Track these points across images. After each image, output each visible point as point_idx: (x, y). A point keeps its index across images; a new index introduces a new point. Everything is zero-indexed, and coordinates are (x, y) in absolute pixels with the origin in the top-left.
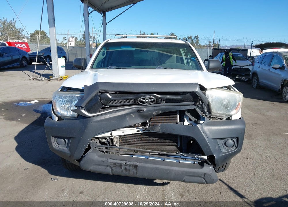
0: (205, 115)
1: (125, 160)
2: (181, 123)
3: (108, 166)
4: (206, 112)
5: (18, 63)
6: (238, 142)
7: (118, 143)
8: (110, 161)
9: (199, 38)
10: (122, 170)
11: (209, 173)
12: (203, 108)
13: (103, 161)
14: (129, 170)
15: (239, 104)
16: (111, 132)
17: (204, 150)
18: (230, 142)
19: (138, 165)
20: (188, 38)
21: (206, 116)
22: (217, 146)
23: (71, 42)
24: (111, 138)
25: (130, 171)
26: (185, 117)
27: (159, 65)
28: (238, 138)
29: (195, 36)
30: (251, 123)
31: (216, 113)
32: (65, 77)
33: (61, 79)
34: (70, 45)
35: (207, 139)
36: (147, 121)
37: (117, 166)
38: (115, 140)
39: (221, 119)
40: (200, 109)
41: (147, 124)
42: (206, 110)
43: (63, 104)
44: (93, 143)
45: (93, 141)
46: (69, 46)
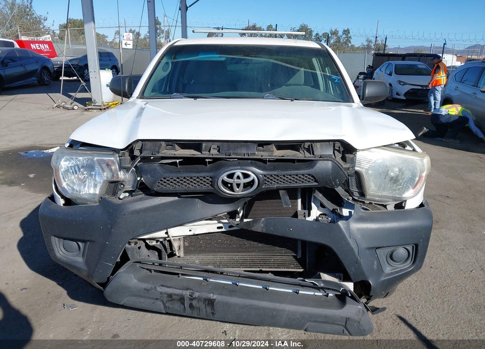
0: (353, 198)
1: (190, 289)
2: (304, 213)
3: (157, 299)
4: (354, 193)
5: (35, 78)
6: (417, 254)
7: (182, 249)
8: (160, 289)
9: (351, 34)
10: (185, 307)
11: (356, 318)
12: (348, 186)
13: (146, 290)
14: (197, 308)
15: (420, 177)
16: (167, 231)
17: (351, 270)
18: (401, 252)
19: (215, 300)
20: (331, 34)
21: (354, 200)
22: (376, 263)
23: (126, 41)
24: (167, 239)
25: (199, 311)
26: (312, 200)
27: (268, 90)
28: (417, 245)
29: (344, 31)
30: (439, 196)
31: (374, 196)
32: (113, 104)
33: (107, 108)
34: (124, 46)
35: (356, 250)
36: (238, 210)
37: (174, 299)
38: (176, 245)
39: (385, 206)
40: (343, 186)
41: (239, 214)
42: (354, 189)
43: (76, 173)
44: (133, 249)
45: (133, 245)
46: (122, 48)
